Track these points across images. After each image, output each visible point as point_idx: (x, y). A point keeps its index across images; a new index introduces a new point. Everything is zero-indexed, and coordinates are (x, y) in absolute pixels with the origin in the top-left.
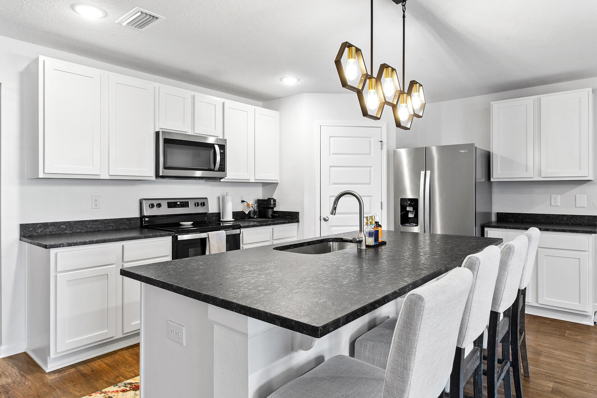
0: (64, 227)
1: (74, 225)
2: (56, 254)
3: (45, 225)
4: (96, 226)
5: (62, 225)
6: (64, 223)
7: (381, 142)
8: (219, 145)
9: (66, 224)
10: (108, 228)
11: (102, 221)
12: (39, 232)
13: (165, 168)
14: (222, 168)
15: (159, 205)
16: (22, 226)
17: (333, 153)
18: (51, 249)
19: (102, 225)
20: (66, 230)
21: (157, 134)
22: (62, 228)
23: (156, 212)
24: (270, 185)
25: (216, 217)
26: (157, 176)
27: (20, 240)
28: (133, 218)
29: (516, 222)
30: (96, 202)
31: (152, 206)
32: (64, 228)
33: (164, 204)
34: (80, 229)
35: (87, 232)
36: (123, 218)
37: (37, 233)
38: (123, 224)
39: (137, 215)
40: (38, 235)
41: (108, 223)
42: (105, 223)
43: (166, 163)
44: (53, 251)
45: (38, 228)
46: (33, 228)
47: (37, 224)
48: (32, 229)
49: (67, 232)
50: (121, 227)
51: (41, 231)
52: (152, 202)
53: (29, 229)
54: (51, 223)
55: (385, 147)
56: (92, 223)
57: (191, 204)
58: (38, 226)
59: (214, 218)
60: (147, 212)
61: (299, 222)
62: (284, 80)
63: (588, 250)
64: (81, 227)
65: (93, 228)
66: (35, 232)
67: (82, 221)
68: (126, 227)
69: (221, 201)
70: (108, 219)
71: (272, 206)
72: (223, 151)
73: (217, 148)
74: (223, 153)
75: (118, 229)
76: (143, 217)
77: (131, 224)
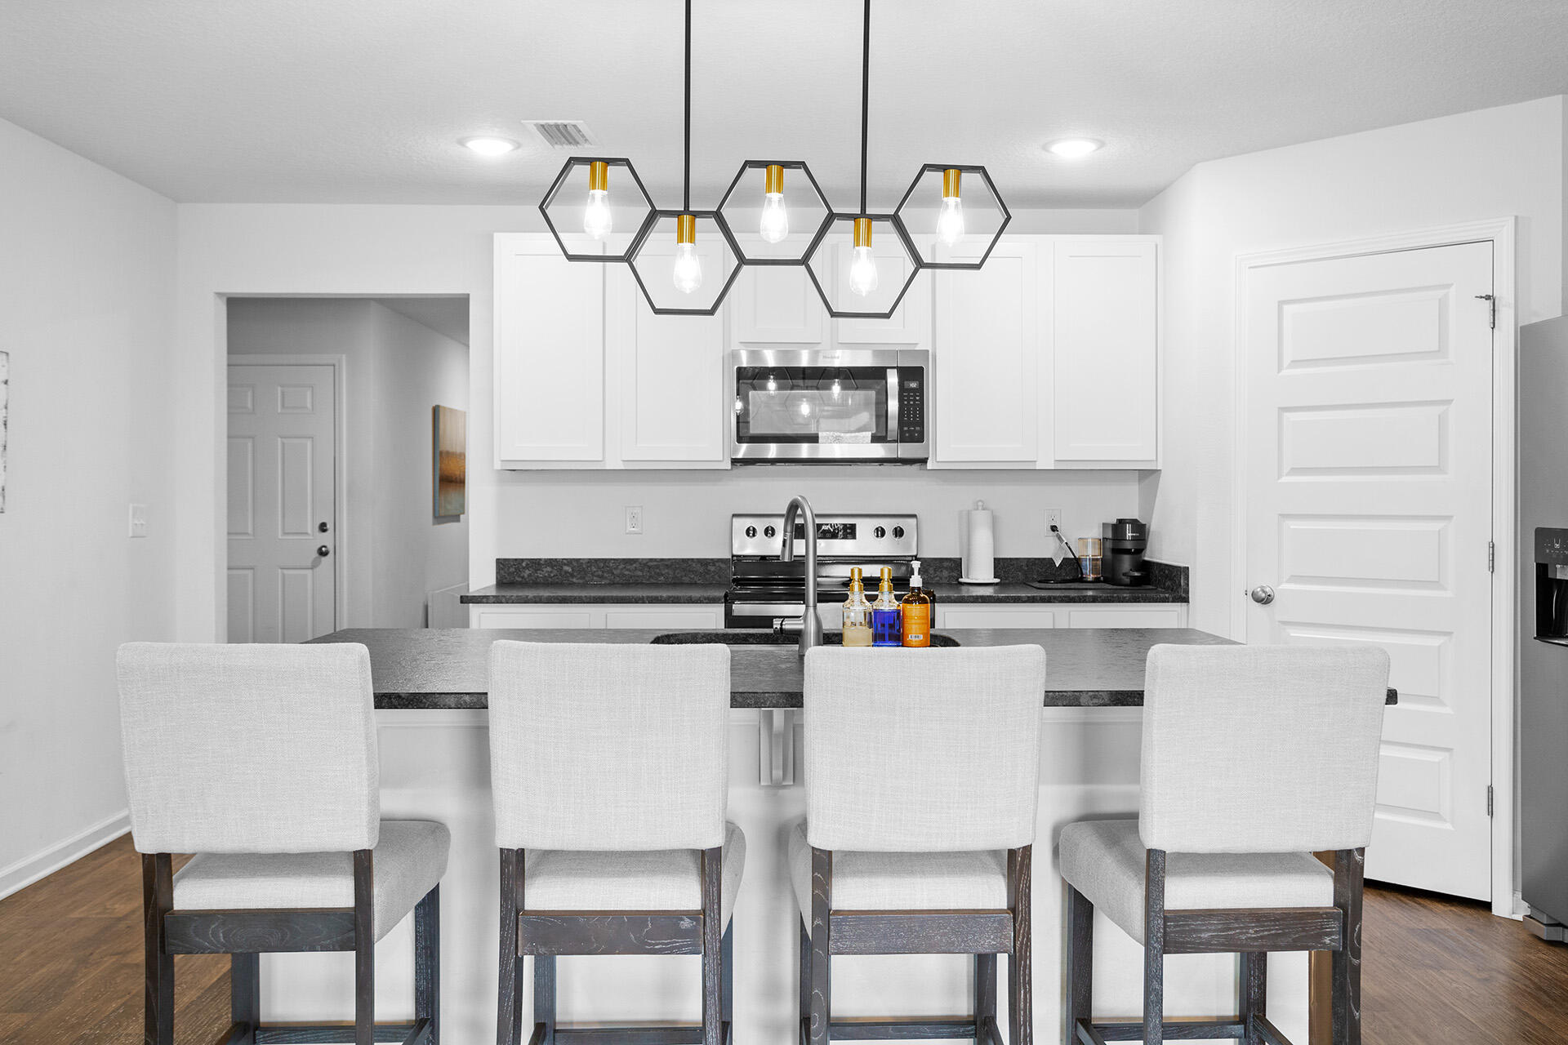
0: (568, 569)
1: (588, 567)
2: (480, 616)
3: (535, 564)
4: (630, 571)
5: (565, 564)
6: (570, 562)
7: (1489, 298)
8: (901, 371)
9: (571, 563)
10: (657, 579)
11: (645, 562)
12: (526, 576)
13: (741, 440)
14: (915, 430)
15: (770, 531)
16: (497, 560)
17: (1292, 361)
18: (471, 605)
19: (643, 572)
20: (572, 576)
22: (566, 572)
23: (763, 547)
24: (1147, 476)
26: (733, 461)
27: (498, 590)
28: (712, 559)
30: (634, 520)
31: (752, 532)
32: (568, 572)
34: (598, 576)
35: (612, 585)
36: (689, 559)
37: (523, 577)
38: (690, 571)
39: (723, 553)
40: (524, 581)
41: (657, 567)
42: (649, 567)
43: (745, 426)
44: (474, 609)
45: (524, 568)
46: (515, 568)
47: (523, 560)
48: (514, 570)
49: (574, 580)
50: (686, 580)
51: (530, 575)
52: (750, 522)
53: (508, 570)
56: (622, 566)
58: (524, 564)
59: (946, 575)
61: (1189, 601)
64: (600, 573)
65: (624, 575)
66: (519, 576)
67: (603, 559)
68: (696, 579)
69: (964, 525)
70: (656, 559)
71: (1128, 545)
72: (913, 385)
73: (893, 379)
74: (913, 390)
75: (676, 584)
76: (733, 556)
77: (708, 572)
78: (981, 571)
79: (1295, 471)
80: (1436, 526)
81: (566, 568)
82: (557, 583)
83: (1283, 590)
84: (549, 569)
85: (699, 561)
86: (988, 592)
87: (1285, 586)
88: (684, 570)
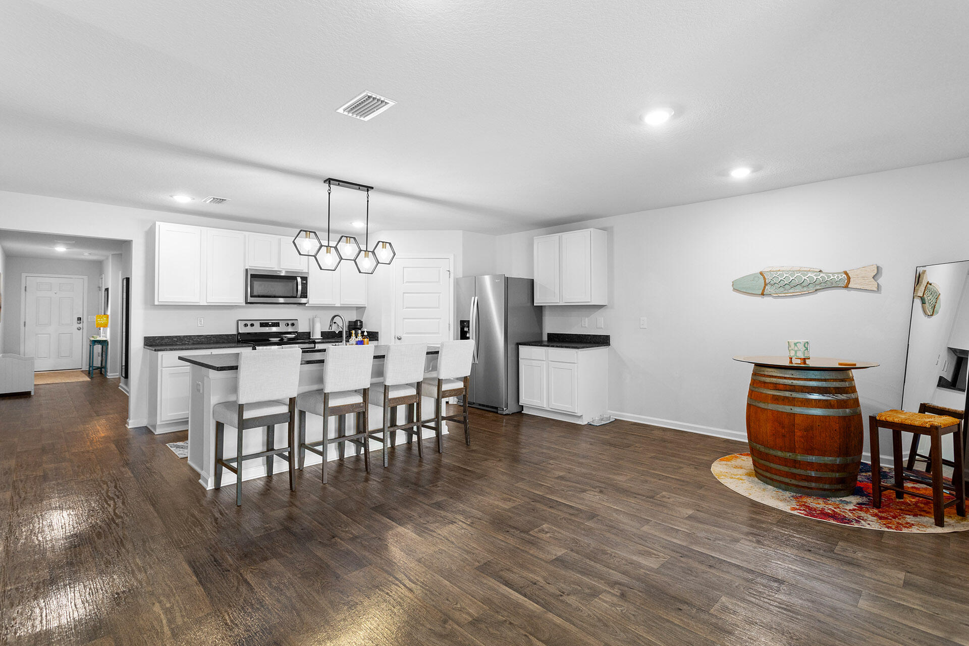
1: (183, 338)
2: (162, 355)
3: (162, 338)
4: (200, 339)
6: (176, 337)
7: (449, 271)
8: (301, 277)
10: (210, 342)
11: (205, 336)
12: (157, 342)
13: (251, 296)
14: (304, 295)
15: (252, 325)
16: (145, 337)
17: (407, 282)
19: (204, 339)
21: (247, 270)
23: (249, 330)
24: (360, 309)
25: (306, 335)
26: (247, 303)
27: (144, 348)
28: (231, 334)
29: (559, 341)
30: (201, 322)
31: (246, 325)
32: (175, 341)
33: (257, 324)
35: (193, 344)
36: (222, 335)
38: (222, 338)
39: (235, 333)
40: (156, 344)
41: (210, 338)
42: (207, 338)
43: (253, 292)
44: (160, 353)
45: (156, 340)
46: (151, 340)
47: (156, 337)
49: (178, 343)
50: (221, 341)
51: (159, 342)
52: (246, 322)
53: (148, 340)
54: (166, 337)
55: (452, 275)
56: (198, 338)
57: (282, 324)
59: (305, 336)
60: (243, 330)
61: (378, 340)
62: (353, 223)
63: (576, 362)
64: (188, 340)
65: (198, 340)
66: (154, 342)
67: (189, 335)
68: (225, 341)
69: (312, 322)
70: (209, 335)
71: (358, 327)
72: (305, 282)
73: (299, 280)
74: (304, 283)
75: (217, 343)
76: (239, 333)
77: (229, 339)
78: (317, 335)
79: (407, 308)
80: (438, 320)
81: (174, 339)
82: (171, 345)
83: (403, 336)
84: (167, 340)
85: (226, 335)
86: (320, 340)
87: (404, 335)
88: (220, 338)
